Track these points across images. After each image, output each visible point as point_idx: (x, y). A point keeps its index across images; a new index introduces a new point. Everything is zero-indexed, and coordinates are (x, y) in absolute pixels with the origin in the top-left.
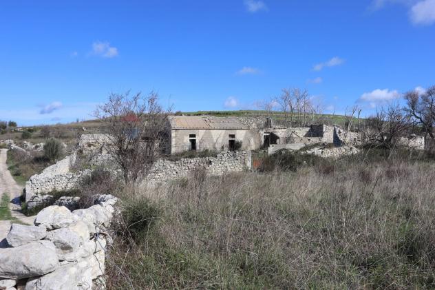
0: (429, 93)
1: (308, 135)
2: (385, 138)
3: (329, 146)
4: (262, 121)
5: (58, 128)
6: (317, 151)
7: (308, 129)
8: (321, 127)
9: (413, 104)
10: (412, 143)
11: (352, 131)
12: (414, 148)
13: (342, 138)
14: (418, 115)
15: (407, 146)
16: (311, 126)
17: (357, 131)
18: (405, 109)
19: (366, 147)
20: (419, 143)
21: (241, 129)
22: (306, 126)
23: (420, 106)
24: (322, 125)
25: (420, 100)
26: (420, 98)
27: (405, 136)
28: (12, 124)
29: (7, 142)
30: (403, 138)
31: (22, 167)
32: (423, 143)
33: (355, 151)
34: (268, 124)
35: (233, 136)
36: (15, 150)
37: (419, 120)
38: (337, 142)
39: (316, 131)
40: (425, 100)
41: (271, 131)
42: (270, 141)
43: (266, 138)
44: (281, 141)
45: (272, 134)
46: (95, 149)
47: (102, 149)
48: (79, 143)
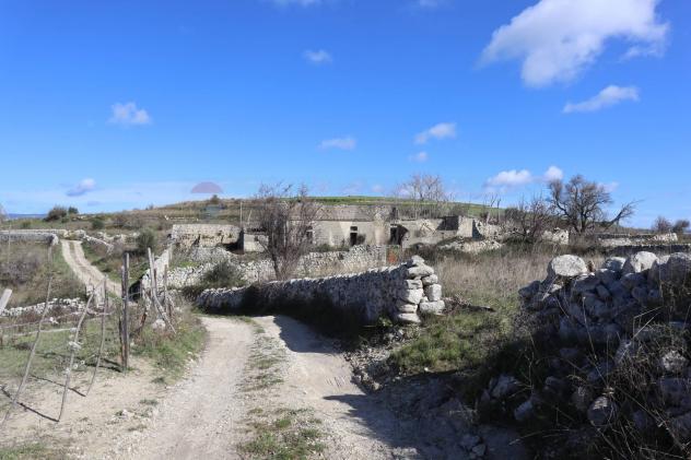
1: (441, 227)
2: (528, 232)
3: (468, 240)
4: (387, 211)
6: (456, 245)
7: (440, 221)
8: (455, 218)
9: (557, 194)
10: (556, 237)
11: (491, 223)
12: (557, 242)
13: (481, 232)
14: (562, 206)
15: (551, 240)
16: (444, 218)
17: (496, 224)
18: (548, 200)
19: (507, 241)
20: (563, 237)
21: (365, 220)
22: (439, 218)
23: (564, 195)
24: (457, 217)
25: (564, 190)
26: (564, 187)
27: (549, 230)
28: (73, 211)
29: (78, 232)
30: (546, 232)
31: (110, 262)
32: (567, 237)
33: (497, 246)
34: (393, 215)
35: (354, 228)
36: (92, 242)
37: (563, 212)
38: (477, 236)
39: (450, 223)
40: (570, 190)
41: (400, 222)
42: (397, 235)
43: (393, 231)
44: (412, 234)
45: (400, 226)
46: (188, 243)
47: (196, 242)
48: (170, 235)
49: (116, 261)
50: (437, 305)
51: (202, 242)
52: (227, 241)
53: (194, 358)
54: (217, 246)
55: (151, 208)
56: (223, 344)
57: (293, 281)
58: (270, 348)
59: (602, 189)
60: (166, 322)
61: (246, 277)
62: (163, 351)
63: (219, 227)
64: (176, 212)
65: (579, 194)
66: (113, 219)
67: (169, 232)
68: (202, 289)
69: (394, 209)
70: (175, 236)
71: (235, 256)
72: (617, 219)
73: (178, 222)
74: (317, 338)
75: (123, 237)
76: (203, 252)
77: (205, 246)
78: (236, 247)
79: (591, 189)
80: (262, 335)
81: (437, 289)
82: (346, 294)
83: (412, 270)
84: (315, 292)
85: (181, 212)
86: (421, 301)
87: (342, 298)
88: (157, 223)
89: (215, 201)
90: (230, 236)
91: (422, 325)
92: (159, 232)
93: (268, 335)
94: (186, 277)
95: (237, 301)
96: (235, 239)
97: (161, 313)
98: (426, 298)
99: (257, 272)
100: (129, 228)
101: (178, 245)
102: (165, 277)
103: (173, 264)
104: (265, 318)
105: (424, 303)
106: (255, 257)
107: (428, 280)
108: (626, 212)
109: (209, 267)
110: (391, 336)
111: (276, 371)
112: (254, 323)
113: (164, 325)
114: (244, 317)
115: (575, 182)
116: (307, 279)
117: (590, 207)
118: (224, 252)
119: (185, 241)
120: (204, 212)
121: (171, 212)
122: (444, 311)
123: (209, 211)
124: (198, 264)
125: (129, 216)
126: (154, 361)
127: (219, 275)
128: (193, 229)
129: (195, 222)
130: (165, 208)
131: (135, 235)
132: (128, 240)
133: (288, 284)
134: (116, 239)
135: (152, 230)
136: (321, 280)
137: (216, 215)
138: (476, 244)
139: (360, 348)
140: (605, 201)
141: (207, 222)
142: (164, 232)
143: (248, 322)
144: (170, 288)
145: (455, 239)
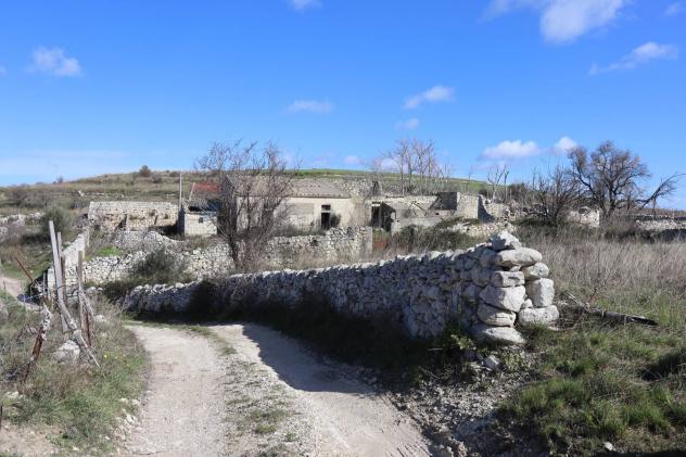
0: (600, 150)
1: (435, 206)
2: (548, 211)
4: (367, 186)
5: (40, 192)
6: (460, 228)
7: (433, 199)
8: (453, 195)
9: (580, 165)
10: (584, 219)
11: (497, 202)
12: (587, 225)
14: (586, 181)
15: (579, 223)
16: (438, 195)
17: (503, 202)
18: (568, 172)
19: (524, 222)
20: (593, 218)
21: (340, 197)
22: (432, 194)
24: (454, 193)
25: (589, 160)
26: (589, 157)
27: (575, 209)
30: (573, 213)
32: (598, 219)
33: (512, 228)
34: (375, 191)
35: (327, 207)
37: (587, 188)
38: (484, 216)
39: (447, 200)
40: (596, 159)
41: (382, 200)
42: (381, 216)
43: (376, 211)
44: (399, 215)
45: (383, 205)
46: (111, 226)
47: (122, 225)
48: (86, 215)
49: (11, 249)
50: (547, 314)
51: (129, 225)
52: (161, 223)
53: (132, 410)
54: (150, 229)
55: (61, 181)
56: (174, 375)
57: (266, 274)
58: (258, 384)
59: (636, 160)
60: (80, 345)
61: (190, 269)
62: (76, 406)
63: (152, 206)
64: (94, 187)
65: (608, 166)
66: (6, 195)
67: (84, 211)
68: (131, 286)
69: (376, 184)
70: (92, 216)
71: (174, 241)
72: (654, 197)
73: (97, 199)
74: (320, 361)
75: (21, 217)
76: (131, 236)
77: (133, 230)
78: (175, 230)
79: (624, 159)
80: (233, 357)
81: (547, 286)
82: (361, 293)
83: (506, 255)
84: (304, 290)
85: (102, 186)
86: (522, 308)
87: (354, 299)
88: (69, 200)
89: (145, 173)
90: (166, 217)
91: (529, 348)
92: (72, 212)
93: (244, 358)
94: (107, 270)
95: (184, 302)
96: (172, 221)
97: (71, 331)
98: (529, 302)
99: (208, 263)
100: (30, 207)
101: (97, 227)
102: (79, 270)
103: (91, 253)
104: (228, 327)
105: (527, 310)
106: (201, 243)
107: (533, 272)
108: (666, 188)
109: (140, 256)
110: (475, 366)
111: (289, 438)
112: (215, 336)
113: (77, 352)
114: (198, 327)
115: (603, 150)
116: (288, 271)
117: (622, 181)
118: (160, 237)
119: (107, 222)
120: (130, 188)
121: (88, 187)
122: (559, 322)
123: (138, 186)
124: (126, 253)
125: (30, 190)
126: (55, 431)
127: (155, 267)
128: (116, 208)
129: (120, 199)
130: (79, 182)
131: (38, 214)
132: (29, 222)
133: (260, 278)
134: (11, 220)
135: (61, 208)
136: (312, 273)
137: (147, 190)
138: (485, 227)
139: (417, 386)
140: (641, 174)
141: (136, 199)
142: (77, 212)
143: (206, 334)
144: (86, 286)
145: (457, 220)
